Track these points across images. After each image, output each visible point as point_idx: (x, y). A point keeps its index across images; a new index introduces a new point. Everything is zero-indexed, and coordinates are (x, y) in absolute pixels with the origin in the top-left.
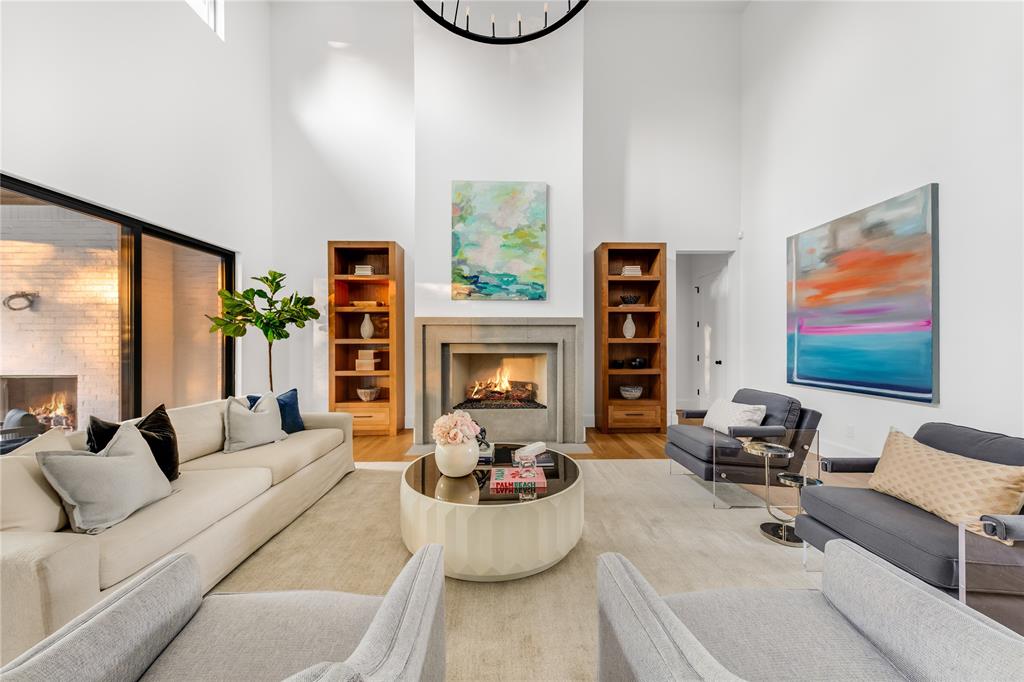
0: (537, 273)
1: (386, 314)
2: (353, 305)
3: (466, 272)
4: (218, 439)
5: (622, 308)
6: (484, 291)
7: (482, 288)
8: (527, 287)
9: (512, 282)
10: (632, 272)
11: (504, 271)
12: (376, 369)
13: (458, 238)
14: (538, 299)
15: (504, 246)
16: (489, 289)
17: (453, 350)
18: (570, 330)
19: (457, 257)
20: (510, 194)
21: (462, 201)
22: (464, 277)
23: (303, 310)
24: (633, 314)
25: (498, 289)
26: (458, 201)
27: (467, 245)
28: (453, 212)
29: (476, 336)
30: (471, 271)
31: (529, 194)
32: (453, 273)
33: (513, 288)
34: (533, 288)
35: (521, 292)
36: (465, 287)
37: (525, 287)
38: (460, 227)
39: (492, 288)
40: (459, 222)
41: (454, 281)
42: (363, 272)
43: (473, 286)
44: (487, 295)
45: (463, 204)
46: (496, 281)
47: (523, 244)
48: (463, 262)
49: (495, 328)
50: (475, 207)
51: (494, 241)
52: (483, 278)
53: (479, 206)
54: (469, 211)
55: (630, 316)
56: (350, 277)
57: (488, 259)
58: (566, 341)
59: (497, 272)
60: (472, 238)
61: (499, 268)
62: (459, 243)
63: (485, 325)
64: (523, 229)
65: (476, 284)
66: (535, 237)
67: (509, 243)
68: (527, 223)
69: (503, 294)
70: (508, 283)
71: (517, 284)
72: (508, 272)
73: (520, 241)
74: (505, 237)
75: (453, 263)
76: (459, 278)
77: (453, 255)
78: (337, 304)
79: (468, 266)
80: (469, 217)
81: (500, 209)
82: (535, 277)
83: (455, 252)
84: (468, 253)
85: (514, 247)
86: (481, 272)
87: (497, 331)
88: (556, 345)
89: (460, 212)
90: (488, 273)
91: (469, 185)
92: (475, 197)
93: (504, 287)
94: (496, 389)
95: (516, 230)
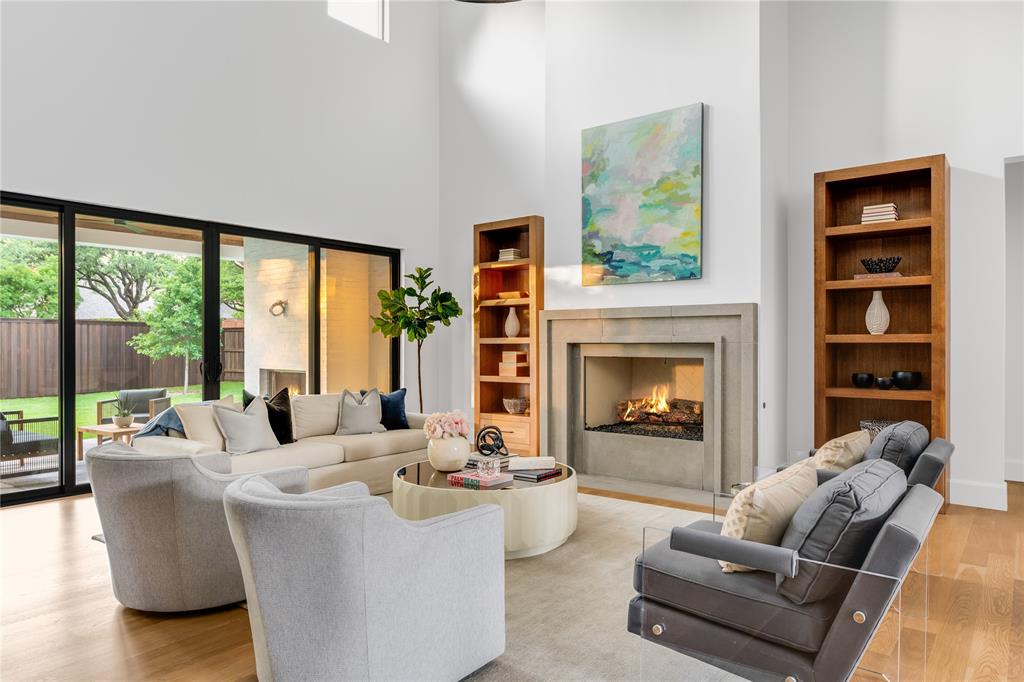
0: (688, 239)
1: (526, 307)
2: (498, 298)
3: (598, 249)
4: (333, 423)
5: (861, 280)
6: (619, 272)
7: (616, 268)
8: (674, 262)
9: (654, 255)
10: (879, 215)
11: (645, 241)
12: (518, 375)
13: (589, 204)
14: (689, 278)
15: (645, 205)
16: (626, 269)
17: (584, 352)
18: (733, 322)
19: (588, 229)
20: (651, 129)
21: (593, 154)
22: (596, 255)
23: (445, 307)
24: (884, 290)
25: (636, 267)
26: (589, 156)
27: (601, 211)
28: (584, 171)
29: (608, 333)
30: (603, 246)
31: (677, 126)
32: (584, 251)
33: (655, 264)
34: (682, 262)
35: (665, 270)
36: (598, 268)
37: (671, 262)
38: (591, 189)
39: (629, 268)
40: (589, 182)
41: (584, 262)
42: (508, 258)
43: (607, 266)
44: (622, 277)
45: (594, 159)
46: (633, 257)
47: (669, 200)
48: (595, 235)
49: (633, 322)
50: (608, 159)
51: (632, 201)
52: (618, 255)
53: (614, 157)
54: (601, 167)
55: (877, 295)
56: (494, 265)
57: (623, 229)
58: (728, 339)
59: (636, 244)
60: (605, 201)
61: (637, 238)
62: (591, 211)
63: (618, 318)
64: (669, 178)
65: (609, 262)
66: (686, 187)
67: (649, 200)
68: (674, 169)
69: (643, 274)
70: (649, 258)
71: (661, 258)
72: (649, 242)
73: (663, 196)
74: (645, 193)
75: (583, 237)
76: (590, 257)
77: (584, 228)
78: (483, 297)
79: (601, 239)
80: (601, 173)
81: (639, 155)
82: (684, 246)
83: (585, 222)
84: (601, 223)
85: (656, 205)
86: (615, 246)
87: (634, 326)
88: (711, 345)
89: (592, 170)
90: (623, 247)
91: (601, 131)
92: (608, 146)
93: (644, 264)
94: (652, 411)
95: (660, 182)
